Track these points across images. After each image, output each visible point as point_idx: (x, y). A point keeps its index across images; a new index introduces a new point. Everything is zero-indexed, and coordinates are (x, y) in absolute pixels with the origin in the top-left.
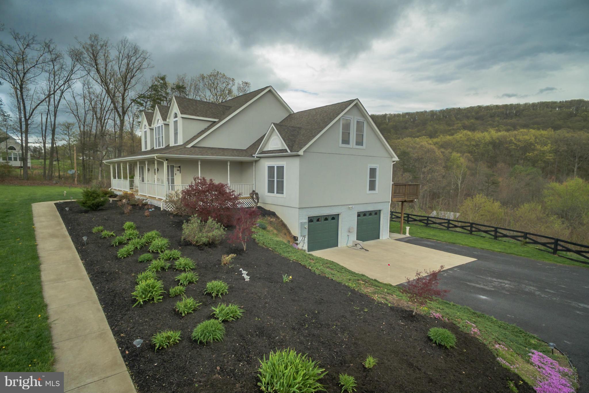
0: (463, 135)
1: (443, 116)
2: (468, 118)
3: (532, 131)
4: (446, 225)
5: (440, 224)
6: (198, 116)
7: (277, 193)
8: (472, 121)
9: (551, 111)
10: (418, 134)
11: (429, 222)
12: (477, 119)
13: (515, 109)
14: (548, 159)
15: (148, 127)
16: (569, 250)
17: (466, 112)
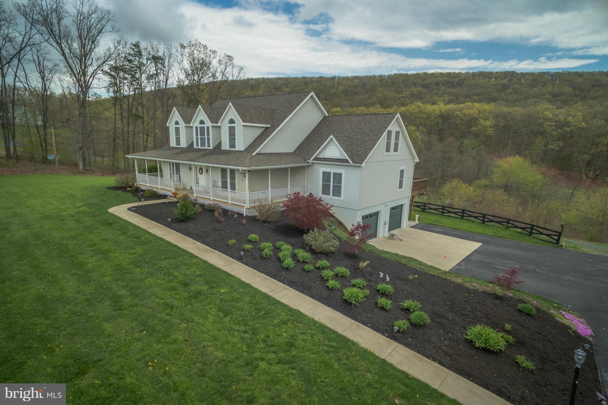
0: (416, 107)
1: (392, 82)
2: (415, 85)
3: (477, 105)
4: (441, 210)
5: (436, 209)
6: (255, 123)
7: (333, 195)
8: (419, 88)
9: (489, 82)
10: (369, 101)
11: (426, 208)
12: (423, 86)
13: (457, 77)
14: (489, 133)
15: (184, 124)
16: (541, 233)
17: (413, 78)
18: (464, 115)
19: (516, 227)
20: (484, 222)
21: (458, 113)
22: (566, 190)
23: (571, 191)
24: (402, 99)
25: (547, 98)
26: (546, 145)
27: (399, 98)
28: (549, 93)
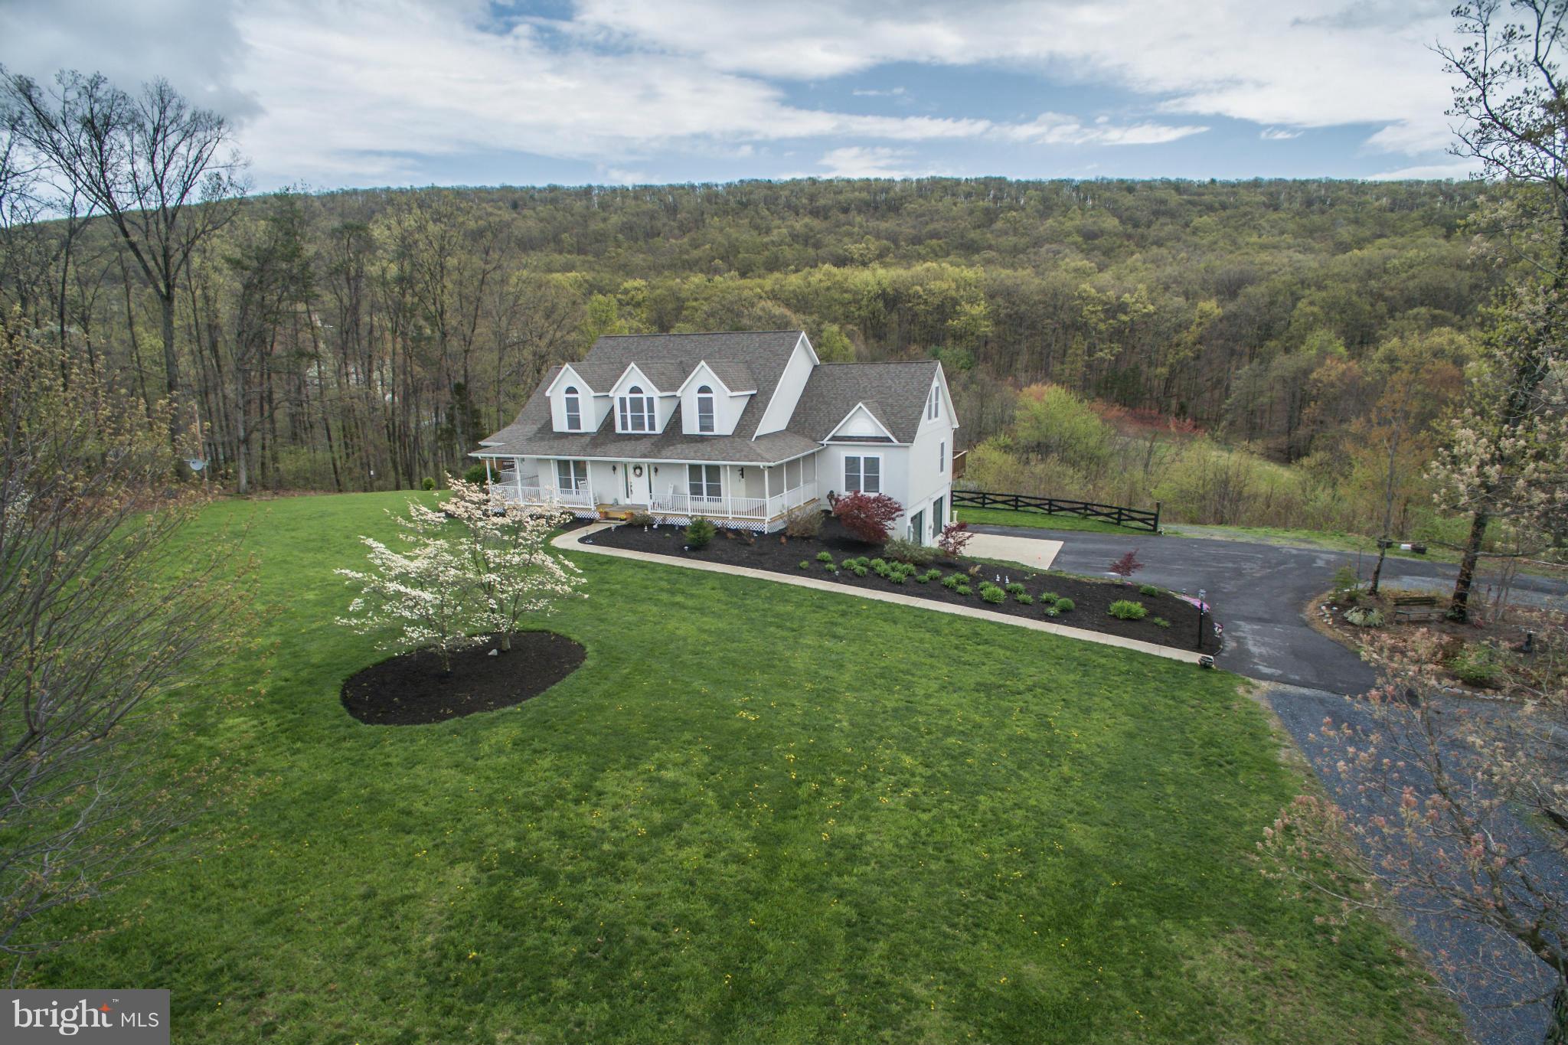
1: (738, 201)
2: (795, 210)
3: (947, 266)
4: (981, 500)
5: (971, 500)
7: (866, 491)
8: (807, 220)
9: (954, 204)
12: (814, 214)
14: (983, 332)
15: (593, 394)
16: (1133, 519)
17: (787, 193)
18: (931, 293)
19: (1098, 514)
20: (1050, 511)
21: (918, 288)
22: (1141, 442)
23: (1148, 444)
24: (774, 249)
25: (1075, 243)
26: (1091, 351)
27: (765, 246)
28: (1079, 231)
